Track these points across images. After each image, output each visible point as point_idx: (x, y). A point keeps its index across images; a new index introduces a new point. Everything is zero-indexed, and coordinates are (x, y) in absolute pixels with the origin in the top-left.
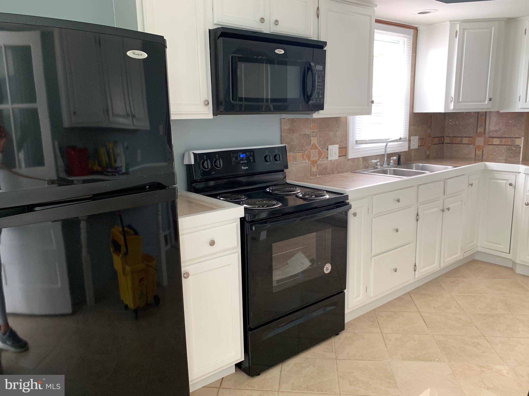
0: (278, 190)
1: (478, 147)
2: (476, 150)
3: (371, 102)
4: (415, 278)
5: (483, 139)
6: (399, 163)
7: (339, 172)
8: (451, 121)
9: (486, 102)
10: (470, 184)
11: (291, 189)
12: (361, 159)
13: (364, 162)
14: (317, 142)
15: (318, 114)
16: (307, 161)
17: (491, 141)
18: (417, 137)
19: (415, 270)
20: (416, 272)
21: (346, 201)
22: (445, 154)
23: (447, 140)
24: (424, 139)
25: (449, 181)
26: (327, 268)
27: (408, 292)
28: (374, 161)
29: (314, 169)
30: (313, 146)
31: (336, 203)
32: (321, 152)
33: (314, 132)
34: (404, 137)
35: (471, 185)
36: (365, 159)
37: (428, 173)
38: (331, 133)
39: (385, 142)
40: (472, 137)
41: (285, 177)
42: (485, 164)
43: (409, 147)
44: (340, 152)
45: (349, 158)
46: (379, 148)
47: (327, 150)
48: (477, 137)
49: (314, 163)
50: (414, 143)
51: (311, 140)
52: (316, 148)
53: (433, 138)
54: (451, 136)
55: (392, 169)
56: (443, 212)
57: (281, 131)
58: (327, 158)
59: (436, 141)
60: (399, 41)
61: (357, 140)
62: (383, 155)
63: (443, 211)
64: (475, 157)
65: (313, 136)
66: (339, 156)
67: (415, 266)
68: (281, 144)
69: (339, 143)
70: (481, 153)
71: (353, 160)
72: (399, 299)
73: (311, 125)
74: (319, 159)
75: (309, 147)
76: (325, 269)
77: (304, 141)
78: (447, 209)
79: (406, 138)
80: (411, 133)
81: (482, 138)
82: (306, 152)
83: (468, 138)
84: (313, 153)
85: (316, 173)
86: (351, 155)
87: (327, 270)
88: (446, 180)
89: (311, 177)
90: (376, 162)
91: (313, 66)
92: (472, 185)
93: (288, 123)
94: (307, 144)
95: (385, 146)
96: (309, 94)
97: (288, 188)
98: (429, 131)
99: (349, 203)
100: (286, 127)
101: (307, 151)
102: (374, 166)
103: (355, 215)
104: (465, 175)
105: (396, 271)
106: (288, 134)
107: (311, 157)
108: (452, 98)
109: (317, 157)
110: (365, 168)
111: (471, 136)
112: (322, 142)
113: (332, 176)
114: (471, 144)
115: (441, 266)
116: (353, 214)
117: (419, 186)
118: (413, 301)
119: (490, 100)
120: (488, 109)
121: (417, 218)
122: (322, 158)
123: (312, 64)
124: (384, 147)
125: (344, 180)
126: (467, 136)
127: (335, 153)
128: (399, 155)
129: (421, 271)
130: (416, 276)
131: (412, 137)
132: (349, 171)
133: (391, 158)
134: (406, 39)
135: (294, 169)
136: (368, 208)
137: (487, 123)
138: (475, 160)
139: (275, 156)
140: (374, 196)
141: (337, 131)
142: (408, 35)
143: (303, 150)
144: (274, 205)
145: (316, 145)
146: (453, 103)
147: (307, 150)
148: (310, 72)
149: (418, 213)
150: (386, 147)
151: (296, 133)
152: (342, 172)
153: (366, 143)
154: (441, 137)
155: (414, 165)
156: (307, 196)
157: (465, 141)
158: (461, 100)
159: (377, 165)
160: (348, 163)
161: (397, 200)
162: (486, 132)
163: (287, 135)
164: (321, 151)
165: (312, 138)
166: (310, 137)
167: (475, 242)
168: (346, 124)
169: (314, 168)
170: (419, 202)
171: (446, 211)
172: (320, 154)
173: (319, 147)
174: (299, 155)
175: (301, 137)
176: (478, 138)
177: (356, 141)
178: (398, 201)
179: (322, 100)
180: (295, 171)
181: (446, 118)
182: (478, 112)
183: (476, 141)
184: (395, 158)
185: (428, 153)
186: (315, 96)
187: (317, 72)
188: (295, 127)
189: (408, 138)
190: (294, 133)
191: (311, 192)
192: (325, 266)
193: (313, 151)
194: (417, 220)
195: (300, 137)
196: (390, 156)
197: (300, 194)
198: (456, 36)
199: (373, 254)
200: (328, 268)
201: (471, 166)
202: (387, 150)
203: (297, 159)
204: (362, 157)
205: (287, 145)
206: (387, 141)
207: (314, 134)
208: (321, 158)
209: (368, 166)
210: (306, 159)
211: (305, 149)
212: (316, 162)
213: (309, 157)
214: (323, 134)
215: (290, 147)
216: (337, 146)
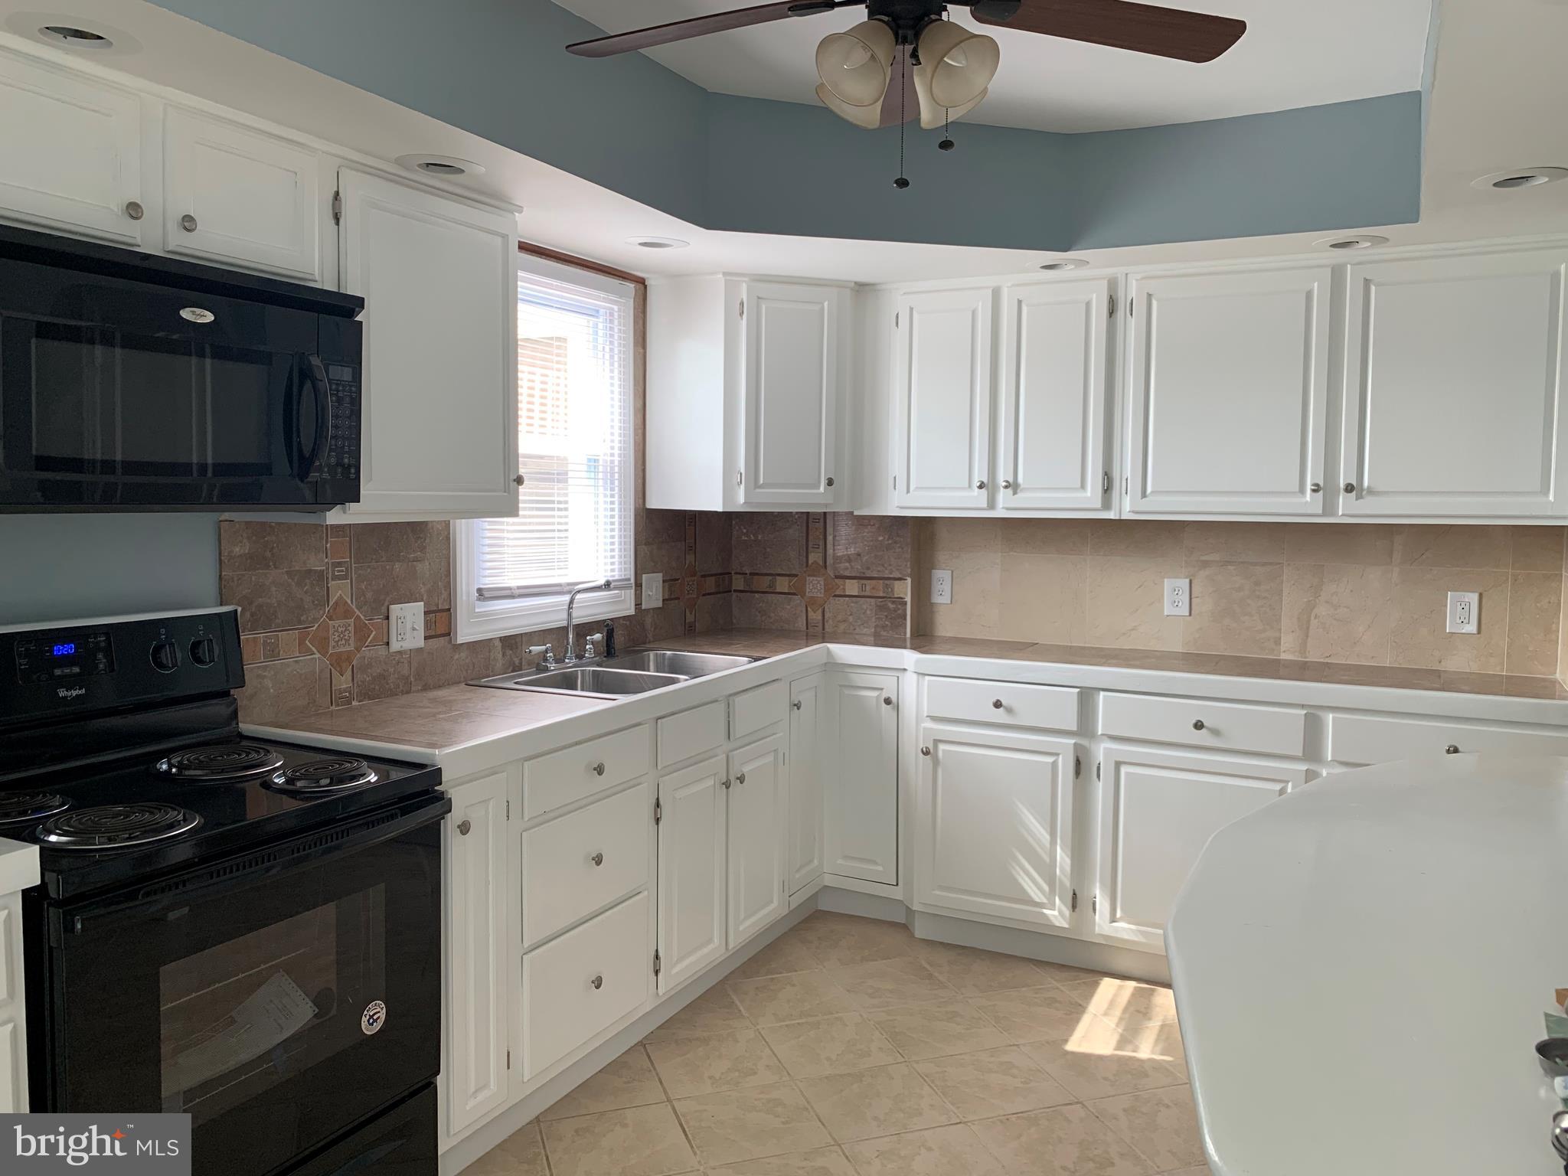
0: (200, 766)
1: (812, 603)
2: (809, 609)
3: (514, 480)
4: (657, 994)
5: (821, 580)
6: (609, 651)
7: (426, 688)
8: (745, 531)
9: (822, 489)
10: (795, 705)
11: (250, 756)
12: (498, 644)
13: (509, 652)
14: (352, 596)
15: (344, 512)
16: (317, 655)
17: (842, 587)
18: (659, 576)
19: (657, 972)
20: (660, 975)
21: (436, 788)
22: (734, 621)
23: (738, 583)
24: (678, 580)
25: (738, 699)
26: (371, 1017)
27: (641, 1042)
28: (535, 649)
29: (343, 682)
30: (335, 609)
31: (402, 799)
32: (366, 624)
33: (339, 564)
34: (623, 577)
35: (796, 707)
36: (511, 643)
37: (684, 682)
38: (397, 565)
39: (569, 592)
40: (796, 576)
41: (235, 714)
42: (828, 649)
43: (638, 605)
44: (428, 625)
45: (461, 640)
46: (550, 612)
47: (388, 618)
48: (809, 576)
49: (340, 661)
50: (651, 594)
51: (328, 588)
52: (348, 613)
53: (703, 576)
54: (747, 572)
55: (589, 670)
56: (727, 787)
57: (220, 560)
58: (388, 644)
59: (710, 584)
60: (598, 311)
61: (482, 586)
62: (564, 630)
63: (727, 785)
64: (807, 629)
65: (335, 578)
66: (427, 638)
67: (657, 957)
68: (221, 605)
69: (425, 597)
70: (820, 618)
71: (474, 646)
72: (615, 1067)
73: (327, 543)
74: (358, 649)
75: (321, 612)
76: (364, 1020)
77: (306, 592)
78: (738, 778)
79: (629, 580)
80: (641, 566)
81: (819, 579)
82: (314, 628)
83: (787, 578)
84: (337, 631)
85: (350, 694)
86: (466, 632)
87: (372, 1020)
88: (731, 698)
89: (333, 708)
90: (543, 652)
91: (316, 366)
92: (798, 706)
93: (245, 535)
94: (316, 602)
95: (568, 602)
96: (307, 452)
97: (239, 755)
98: (690, 558)
99: (443, 793)
100: (237, 550)
101: (316, 625)
102: (538, 664)
103: (464, 828)
104: (781, 679)
105: (598, 987)
106: (245, 571)
107: (332, 643)
108: (741, 474)
109: (352, 642)
110: (511, 668)
111: (794, 572)
112: (369, 595)
113: (403, 700)
114: (794, 594)
115: (731, 946)
116: (459, 827)
117: (659, 720)
118: (655, 1069)
119: (830, 482)
120: (826, 505)
121: (656, 813)
122: (367, 646)
123: (315, 361)
124: (566, 607)
125: (439, 713)
126: (784, 573)
127: (414, 629)
128: (609, 627)
129: (674, 971)
130: (661, 991)
131: (644, 575)
132: (460, 682)
133: (588, 638)
134: (616, 308)
135: (268, 683)
136: (508, 802)
137: (830, 538)
138: (807, 636)
139: (196, 645)
140: (526, 764)
141: (416, 560)
142: (621, 297)
143: (300, 622)
144: (171, 827)
145: (346, 602)
146: (742, 487)
147: (315, 620)
148: (308, 385)
149: (658, 799)
150: (570, 607)
151: (276, 568)
152: (439, 687)
153: (512, 597)
154: (721, 574)
155: (652, 654)
156: (299, 784)
157: (782, 584)
158: (761, 482)
159: (547, 660)
160: (456, 657)
161: (595, 769)
162: (828, 564)
163: (243, 575)
164: (367, 622)
165: (332, 584)
166: (327, 578)
167: (816, 862)
168: (448, 538)
169: (343, 678)
170: (659, 768)
171: (736, 787)
172: (361, 632)
173: (356, 610)
174: (287, 638)
175: (293, 579)
176: (811, 578)
177: (479, 590)
178: (600, 770)
179: (353, 471)
180: (272, 691)
181: (734, 522)
182: (808, 513)
183: (807, 586)
184: (598, 636)
185: (690, 618)
186: (327, 458)
187: (334, 387)
188: (273, 548)
189: (633, 581)
190: (268, 567)
191: (316, 767)
192: (365, 1012)
193: (337, 625)
194: (658, 821)
195: (290, 580)
196: (583, 630)
197: (279, 776)
198: (742, 314)
199: (526, 945)
200: (375, 1017)
201: (796, 655)
202: (575, 614)
203: (281, 652)
204: (501, 637)
205: (239, 609)
206: (572, 591)
207: (339, 571)
208: (367, 644)
209: (521, 664)
210: (313, 649)
211: (307, 618)
212: (349, 657)
213: (323, 645)
214: (369, 570)
215: (252, 615)
216: (420, 606)
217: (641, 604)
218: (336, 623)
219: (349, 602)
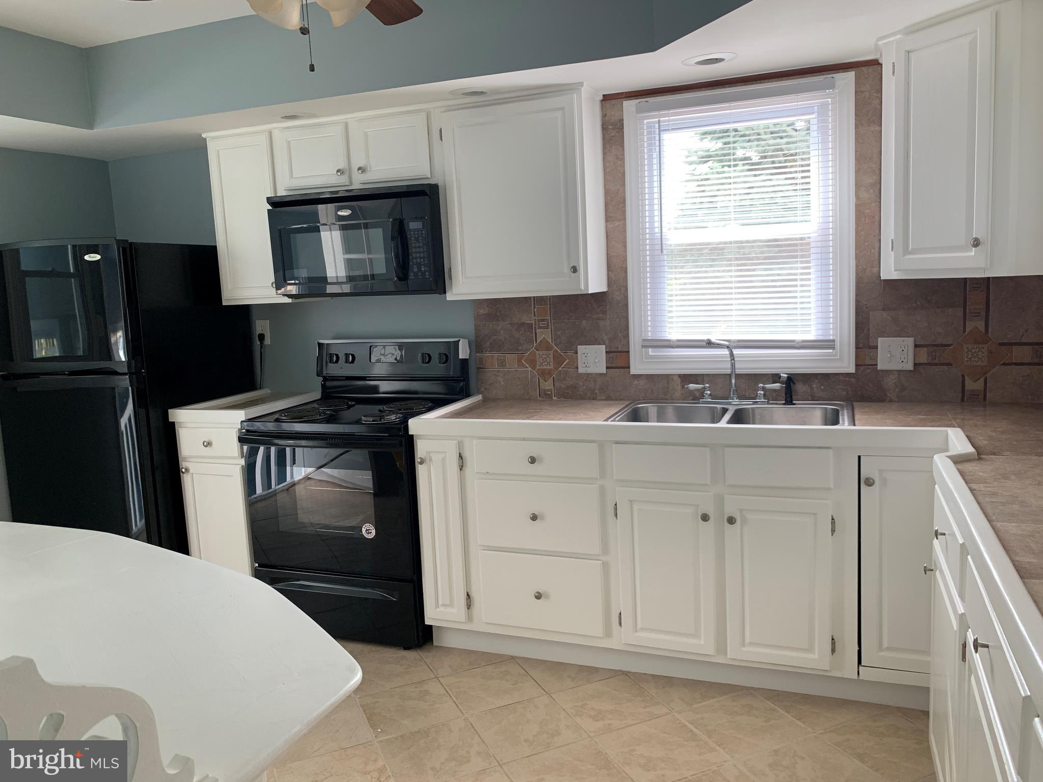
6: (787, 398)
7: (608, 399)
12: (677, 379)
14: (552, 338)
18: (913, 341)
24: (950, 345)
28: (694, 386)
29: (548, 385)
30: (540, 345)
32: (562, 355)
33: (543, 320)
38: (584, 322)
43: (867, 365)
44: (608, 360)
45: (636, 373)
47: (576, 353)
49: (545, 374)
50: (891, 356)
51: (536, 333)
52: (548, 348)
57: (474, 316)
58: (577, 368)
65: (540, 328)
66: (607, 368)
69: (607, 342)
71: (650, 377)
73: (534, 308)
74: (556, 368)
75: (531, 346)
77: (521, 334)
80: (876, 330)
82: (527, 354)
84: (542, 357)
85: (551, 393)
86: (642, 367)
89: (540, 398)
90: (703, 390)
93: (486, 304)
94: (527, 340)
98: (975, 324)
106: (486, 322)
107: (538, 363)
109: (552, 364)
110: (691, 398)
112: (564, 339)
122: (563, 368)
127: (597, 361)
132: (635, 400)
133: (760, 385)
135: (500, 379)
141: (598, 319)
143: (518, 350)
145: (548, 342)
147: (527, 350)
151: (503, 321)
152: (618, 399)
160: (635, 383)
163: (485, 324)
164: (562, 354)
165: (538, 331)
166: (535, 328)
168: (626, 306)
169: (547, 383)
172: (558, 360)
173: (554, 346)
174: (511, 358)
180: (502, 383)
184: (775, 385)
185: (973, 386)
188: (501, 311)
190: (498, 320)
195: (512, 328)
196: (759, 379)
203: (507, 364)
207: (545, 324)
208: (562, 366)
210: (527, 365)
211: (522, 348)
212: (550, 373)
213: (533, 363)
214: (563, 324)
215: (490, 344)
216: (602, 348)
217: (877, 365)
218: (541, 353)
219: (550, 342)
